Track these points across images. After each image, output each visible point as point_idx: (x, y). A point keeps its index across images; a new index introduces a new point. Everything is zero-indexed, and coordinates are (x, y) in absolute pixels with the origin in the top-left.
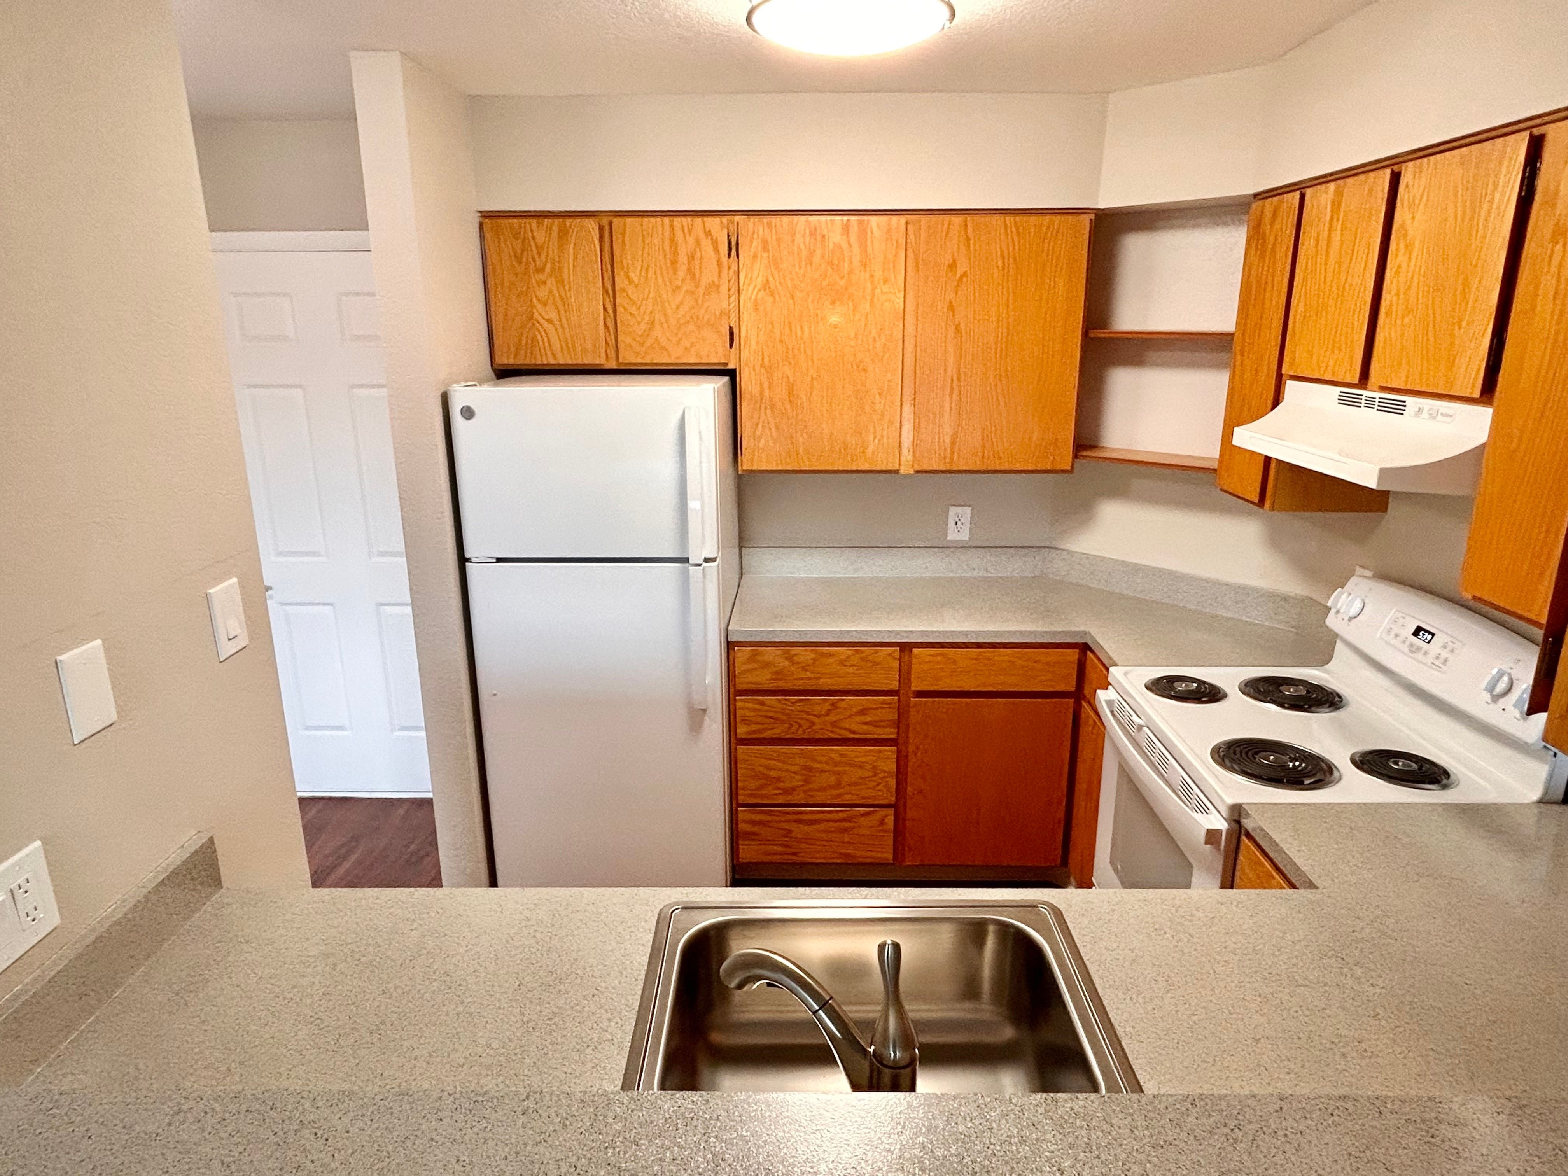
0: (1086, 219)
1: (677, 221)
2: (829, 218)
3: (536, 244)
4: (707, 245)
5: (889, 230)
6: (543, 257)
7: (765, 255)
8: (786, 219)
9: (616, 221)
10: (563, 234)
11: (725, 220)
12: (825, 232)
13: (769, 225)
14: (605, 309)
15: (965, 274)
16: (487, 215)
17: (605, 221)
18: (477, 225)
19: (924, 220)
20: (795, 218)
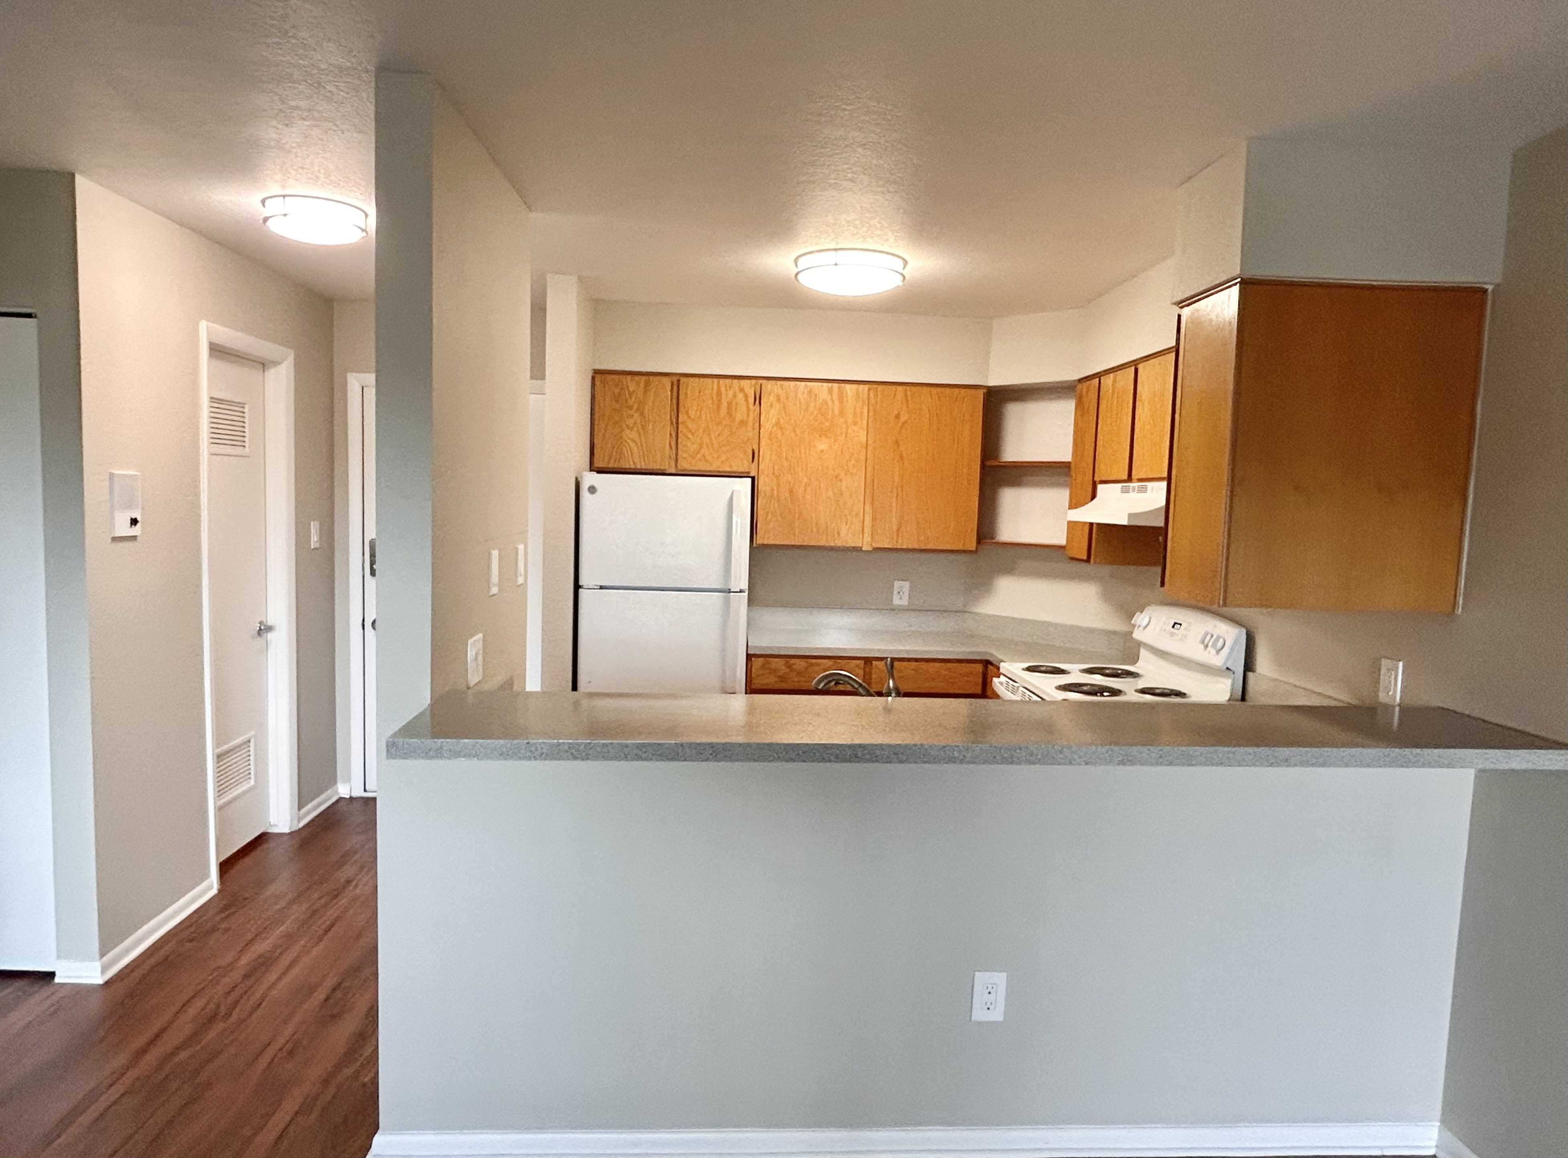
0: (981, 393)
1: (722, 381)
2: (820, 384)
3: (629, 390)
4: (740, 396)
5: (857, 394)
6: (633, 400)
7: (778, 405)
8: (792, 383)
9: (683, 380)
10: (647, 385)
11: (753, 382)
12: (816, 392)
13: (781, 386)
14: (671, 434)
15: (905, 422)
16: (597, 372)
17: (675, 379)
18: (590, 378)
19: (880, 388)
20: (798, 383)
